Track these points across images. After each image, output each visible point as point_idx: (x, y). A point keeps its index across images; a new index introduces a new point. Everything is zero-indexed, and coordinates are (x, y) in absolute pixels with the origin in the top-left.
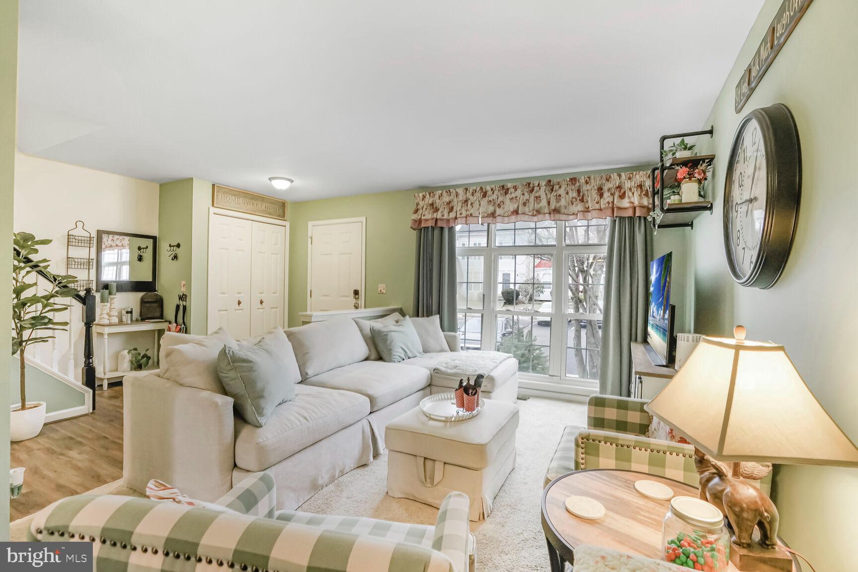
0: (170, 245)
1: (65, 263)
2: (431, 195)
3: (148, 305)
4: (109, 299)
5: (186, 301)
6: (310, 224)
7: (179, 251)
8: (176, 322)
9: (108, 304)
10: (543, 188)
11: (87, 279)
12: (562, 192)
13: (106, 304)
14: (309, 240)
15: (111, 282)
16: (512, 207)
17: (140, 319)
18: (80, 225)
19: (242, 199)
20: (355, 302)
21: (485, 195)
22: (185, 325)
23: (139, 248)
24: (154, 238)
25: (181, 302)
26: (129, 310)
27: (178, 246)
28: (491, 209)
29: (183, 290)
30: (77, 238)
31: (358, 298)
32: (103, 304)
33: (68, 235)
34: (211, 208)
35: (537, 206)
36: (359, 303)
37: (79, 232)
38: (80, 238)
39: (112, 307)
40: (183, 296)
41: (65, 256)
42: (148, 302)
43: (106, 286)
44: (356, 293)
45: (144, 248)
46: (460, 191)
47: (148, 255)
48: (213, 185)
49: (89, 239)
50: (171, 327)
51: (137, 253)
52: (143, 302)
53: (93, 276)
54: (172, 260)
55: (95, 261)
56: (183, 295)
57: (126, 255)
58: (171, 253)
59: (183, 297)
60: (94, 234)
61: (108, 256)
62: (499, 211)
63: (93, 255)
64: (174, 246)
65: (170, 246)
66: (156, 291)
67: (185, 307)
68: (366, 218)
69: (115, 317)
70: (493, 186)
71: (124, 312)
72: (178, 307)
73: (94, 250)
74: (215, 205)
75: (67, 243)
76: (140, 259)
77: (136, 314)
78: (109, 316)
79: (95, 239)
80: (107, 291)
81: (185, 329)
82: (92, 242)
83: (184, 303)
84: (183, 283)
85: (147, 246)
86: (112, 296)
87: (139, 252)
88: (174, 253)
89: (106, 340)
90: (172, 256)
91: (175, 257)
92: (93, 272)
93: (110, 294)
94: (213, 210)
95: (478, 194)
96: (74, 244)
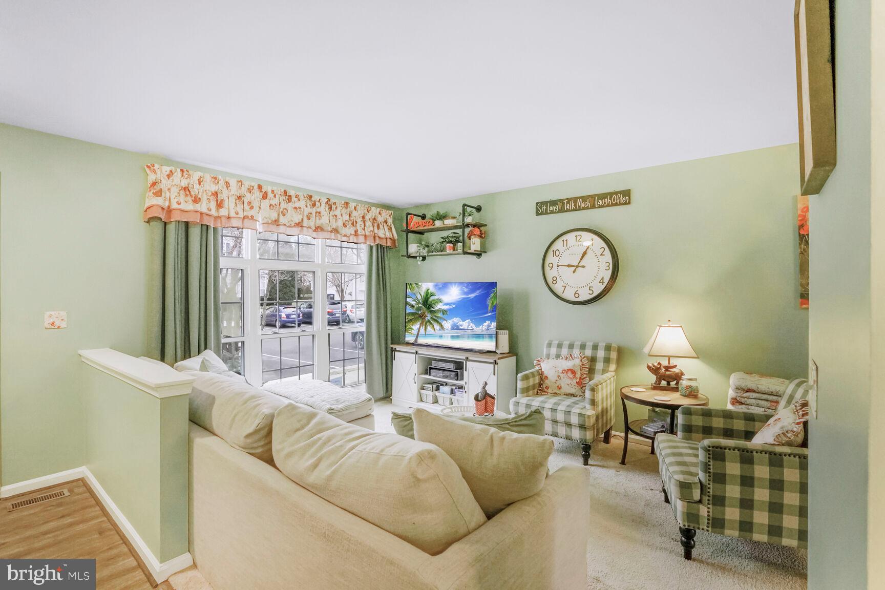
2: (185, 174)
10: (323, 205)
12: (338, 213)
16: (297, 218)
21: (265, 196)
28: (274, 216)
35: (319, 223)
46: (233, 183)
62: (282, 220)
70: (274, 188)
95: (258, 195)
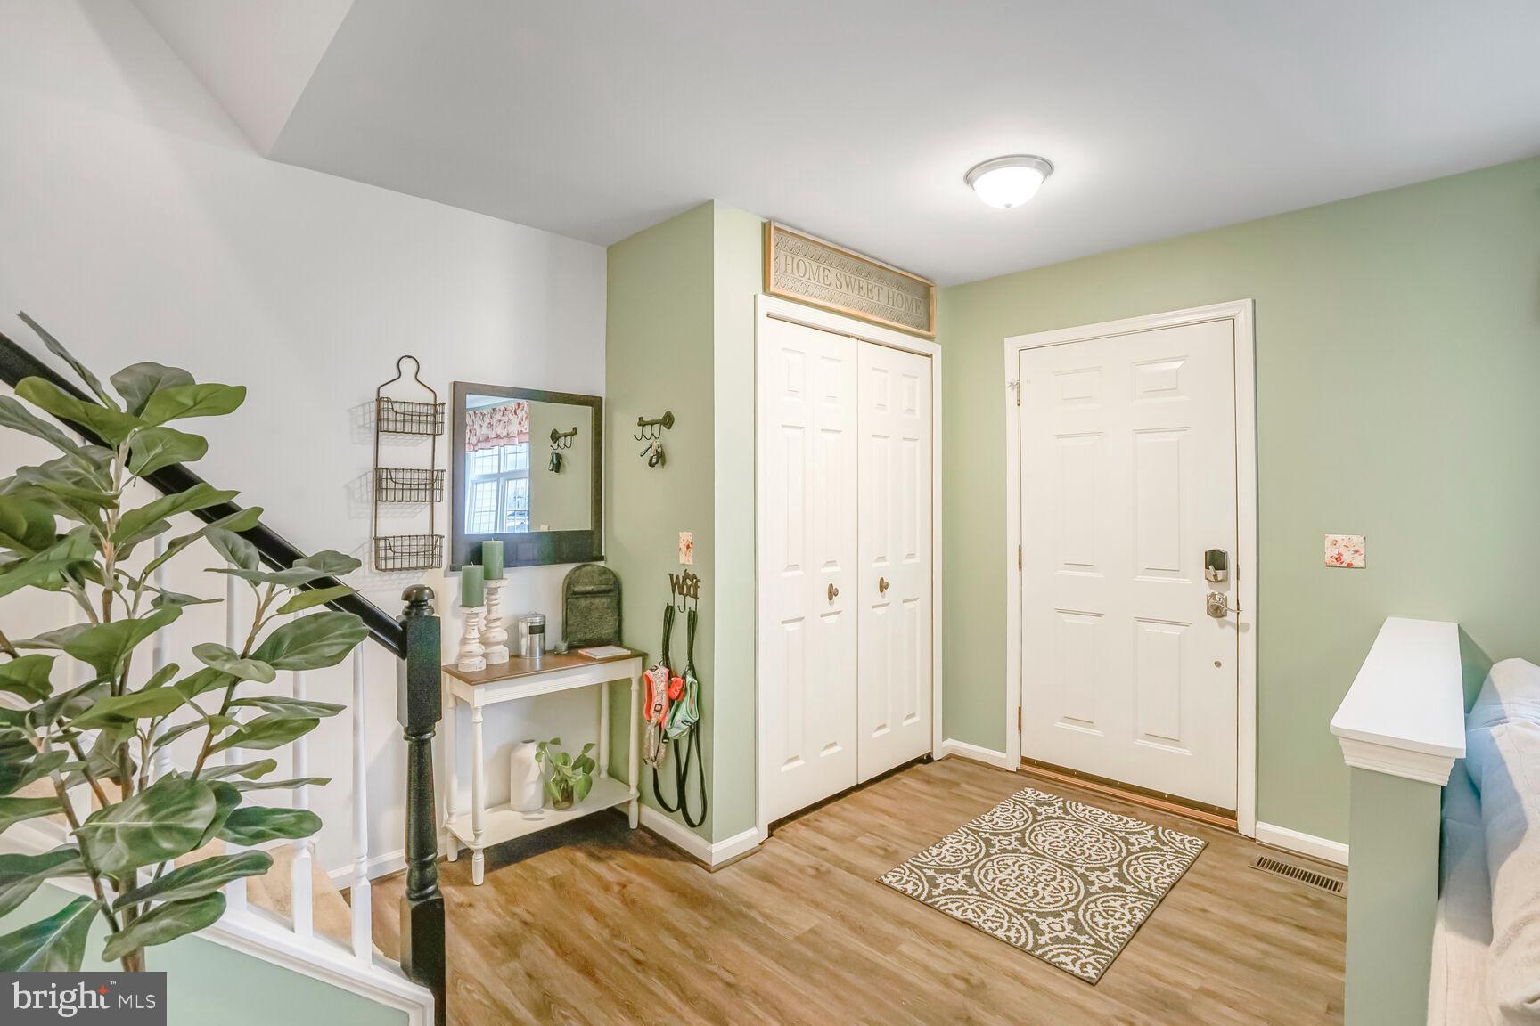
0: (641, 419)
1: (371, 486)
3: (583, 602)
4: (486, 591)
5: (695, 597)
6: (1011, 345)
7: (671, 439)
8: (667, 663)
9: (482, 610)
11: (427, 534)
13: (476, 610)
14: (1011, 396)
15: (489, 537)
17: (563, 646)
18: (409, 367)
19: (834, 271)
20: (1210, 592)
22: (694, 675)
23: (555, 436)
24: (595, 403)
25: (679, 599)
26: (537, 621)
27: (668, 421)
29: (686, 560)
30: (400, 408)
31: (1225, 579)
32: (469, 610)
33: (379, 400)
34: (762, 298)
36: (1231, 595)
37: (405, 391)
38: (408, 408)
39: (494, 616)
40: (684, 579)
41: (371, 465)
42: (585, 594)
43: (477, 555)
44: (1216, 560)
45: (566, 436)
47: (578, 455)
48: (766, 227)
49: (431, 411)
50: (653, 679)
51: (548, 449)
52: (571, 594)
53: (443, 527)
54: (651, 465)
55: (447, 477)
56: (687, 576)
57: (518, 456)
58: (646, 444)
59: (685, 584)
60: (445, 396)
61: (480, 463)
63: (443, 461)
64: (652, 423)
65: (642, 423)
66: (601, 558)
67: (693, 617)
68: (1254, 302)
69: (501, 647)
71: (524, 628)
72: (670, 612)
73: (444, 441)
74: (773, 289)
75: (374, 425)
76: (557, 466)
77: (554, 636)
78: (485, 642)
79: (447, 410)
80: (479, 569)
81: (695, 687)
82: (439, 418)
83: (691, 602)
84: (686, 536)
85: (575, 429)
86: (492, 584)
87: (555, 446)
88: (655, 445)
89: (479, 727)
90: (651, 453)
91: (660, 458)
92: (443, 509)
93: (488, 576)
94: (767, 304)
96: (391, 426)
